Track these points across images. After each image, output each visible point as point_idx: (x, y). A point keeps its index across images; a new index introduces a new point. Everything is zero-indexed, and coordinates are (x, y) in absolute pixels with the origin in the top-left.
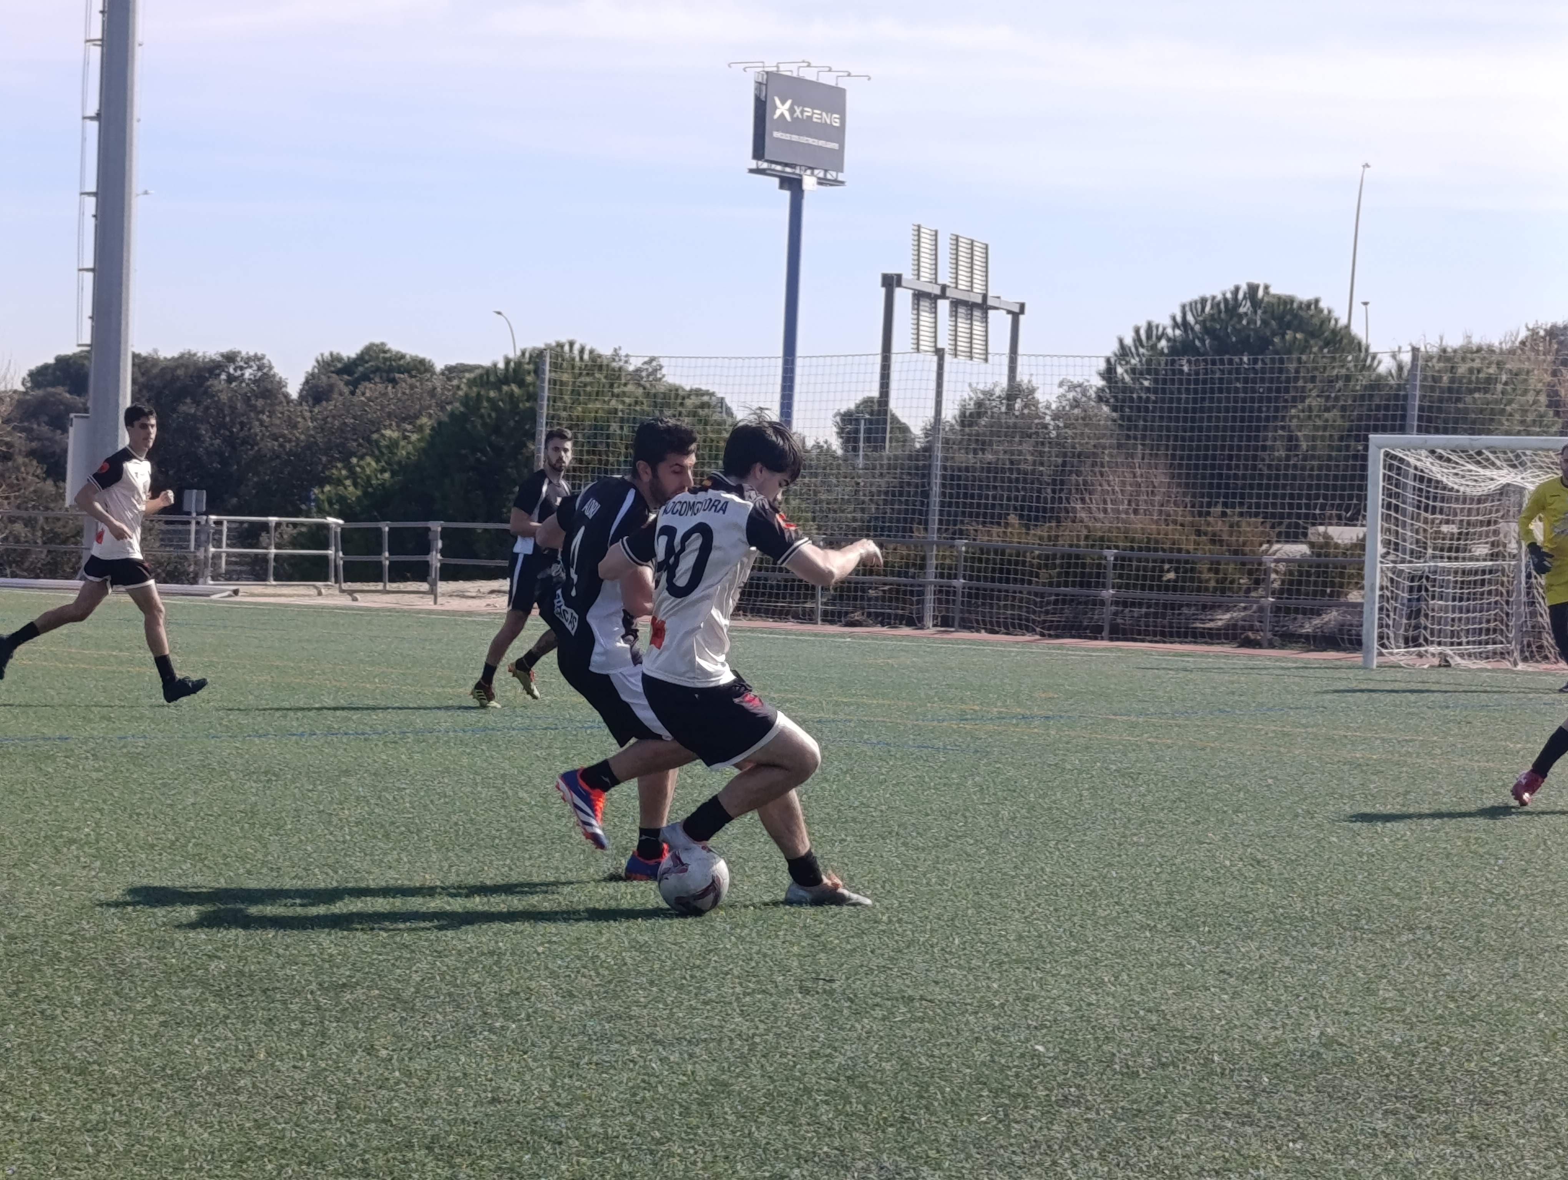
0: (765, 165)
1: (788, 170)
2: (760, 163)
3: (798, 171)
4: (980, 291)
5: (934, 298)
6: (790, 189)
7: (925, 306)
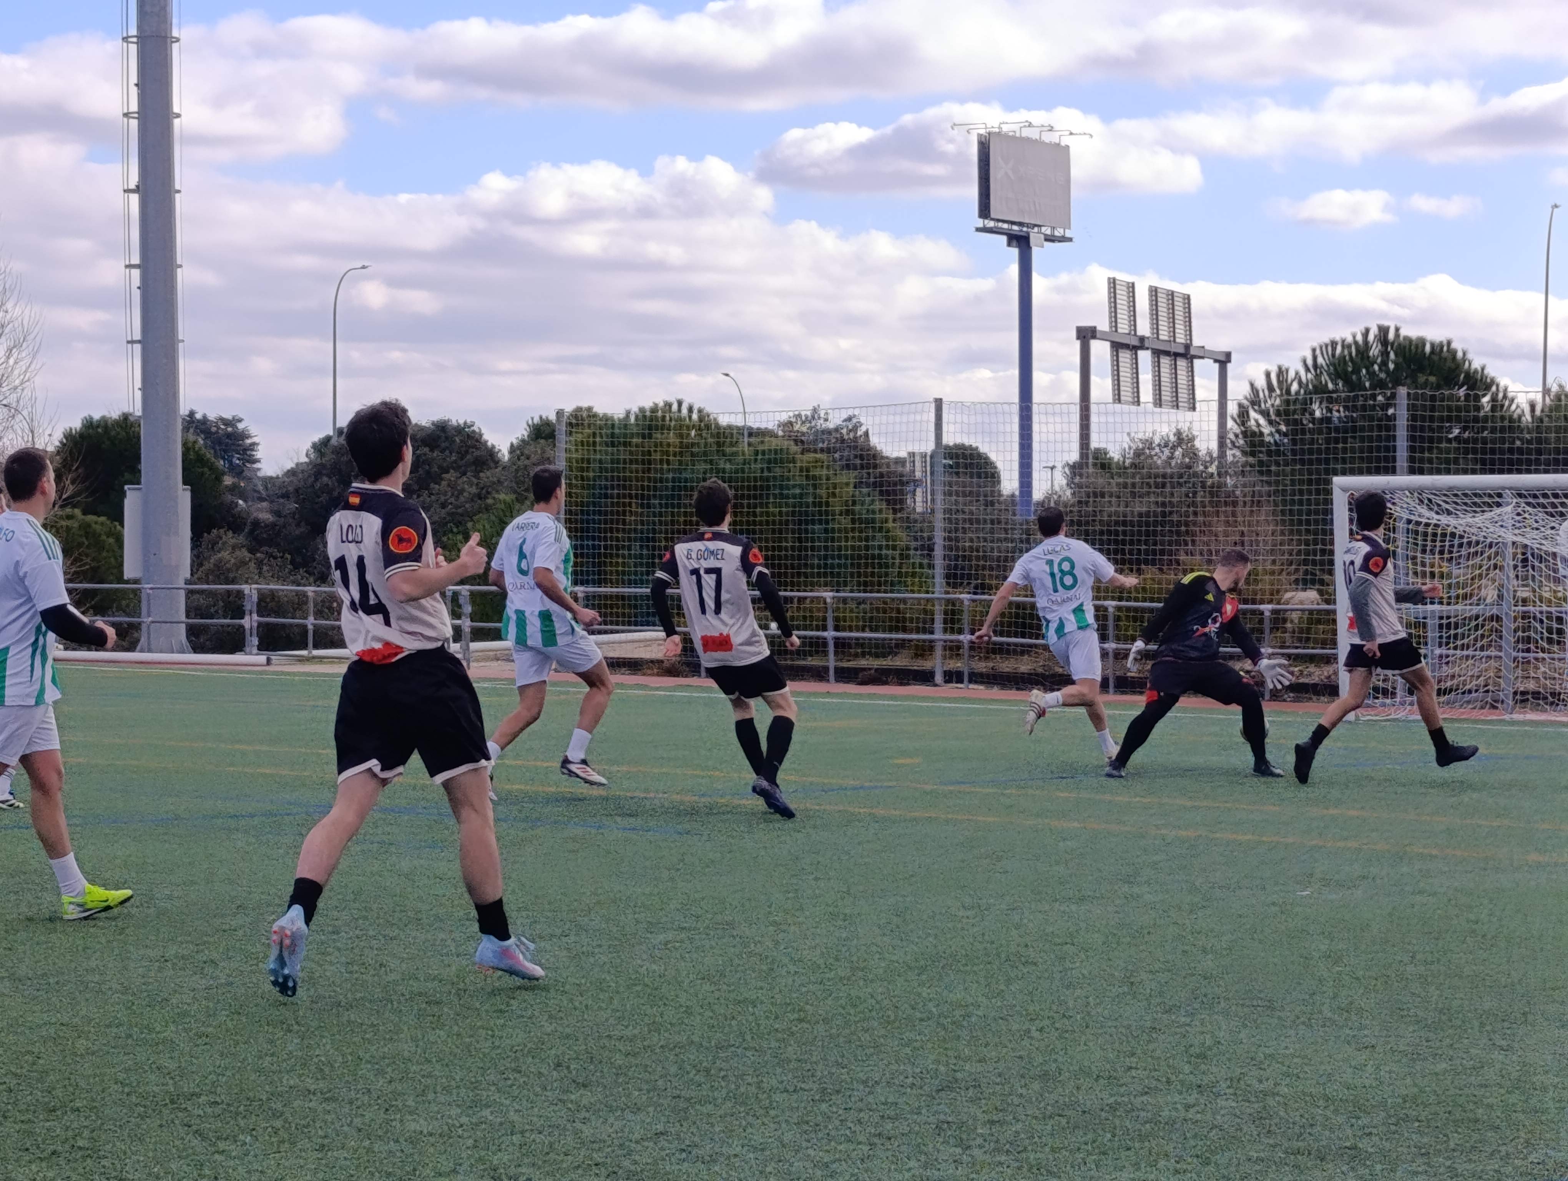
0: (991, 224)
1: (1015, 228)
2: (986, 221)
3: (1025, 229)
4: (1183, 341)
5: (1135, 349)
6: (1019, 246)
7: (1125, 357)
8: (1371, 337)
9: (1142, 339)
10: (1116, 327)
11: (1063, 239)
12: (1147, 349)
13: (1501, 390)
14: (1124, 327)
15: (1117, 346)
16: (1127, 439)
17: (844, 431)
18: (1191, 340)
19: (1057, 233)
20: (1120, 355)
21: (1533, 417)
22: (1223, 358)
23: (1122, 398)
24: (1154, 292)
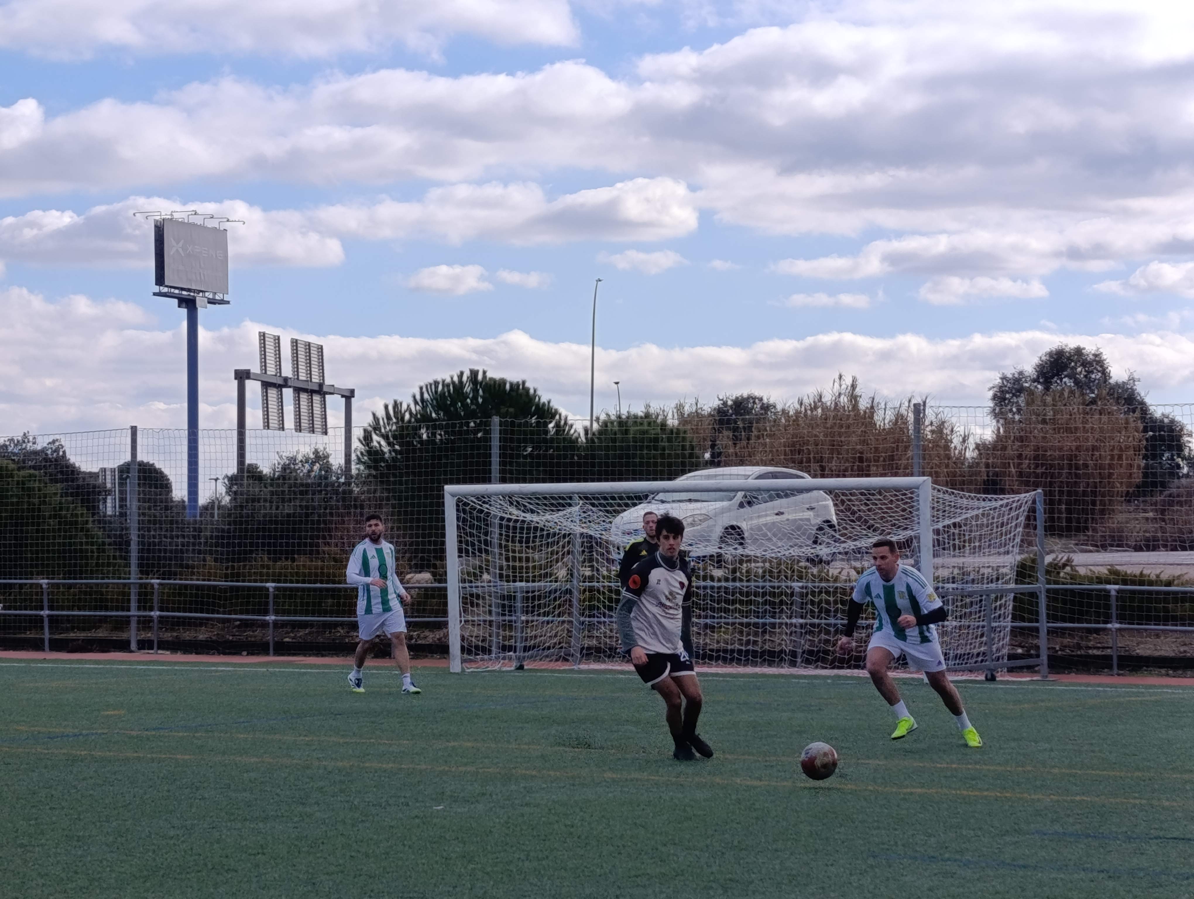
0: (165, 290)
1: (184, 293)
2: (161, 288)
3: (192, 294)
4: (317, 381)
5: (279, 387)
6: (187, 307)
7: (273, 393)
8: (465, 379)
9: (286, 379)
10: (266, 370)
11: (222, 302)
12: (290, 387)
13: (563, 418)
14: (271, 370)
15: (266, 385)
16: (277, 457)
17: (49, 452)
18: (323, 380)
19: (217, 298)
20: (269, 391)
21: (586, 438)
22: (348, 394)
23: (271, 425)
24: (295, 343)
